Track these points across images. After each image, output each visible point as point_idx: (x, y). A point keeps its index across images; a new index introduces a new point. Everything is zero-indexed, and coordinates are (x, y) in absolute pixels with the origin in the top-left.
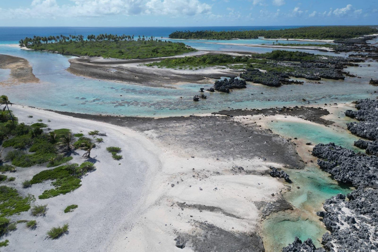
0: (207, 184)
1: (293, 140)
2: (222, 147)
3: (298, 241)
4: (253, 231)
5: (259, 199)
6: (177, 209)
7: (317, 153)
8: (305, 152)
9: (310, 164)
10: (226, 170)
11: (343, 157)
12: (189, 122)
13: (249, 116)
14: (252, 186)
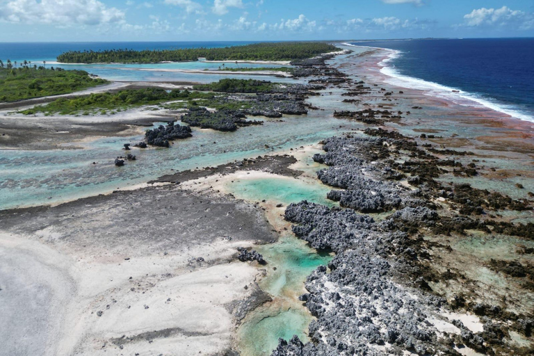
0: (155, 298)
1: (261, 204)
2: (169, 234)
3: (283, 343)
4: (226, 347)
5: (228, 298)
6: (113, 350)
7: (289, 217)
8: (276, 218)
9: (284, 233)
10: (180, 268)
11: (317, 217)
12: (113, 202)
13: (201, 179)
14: (217, 282)
